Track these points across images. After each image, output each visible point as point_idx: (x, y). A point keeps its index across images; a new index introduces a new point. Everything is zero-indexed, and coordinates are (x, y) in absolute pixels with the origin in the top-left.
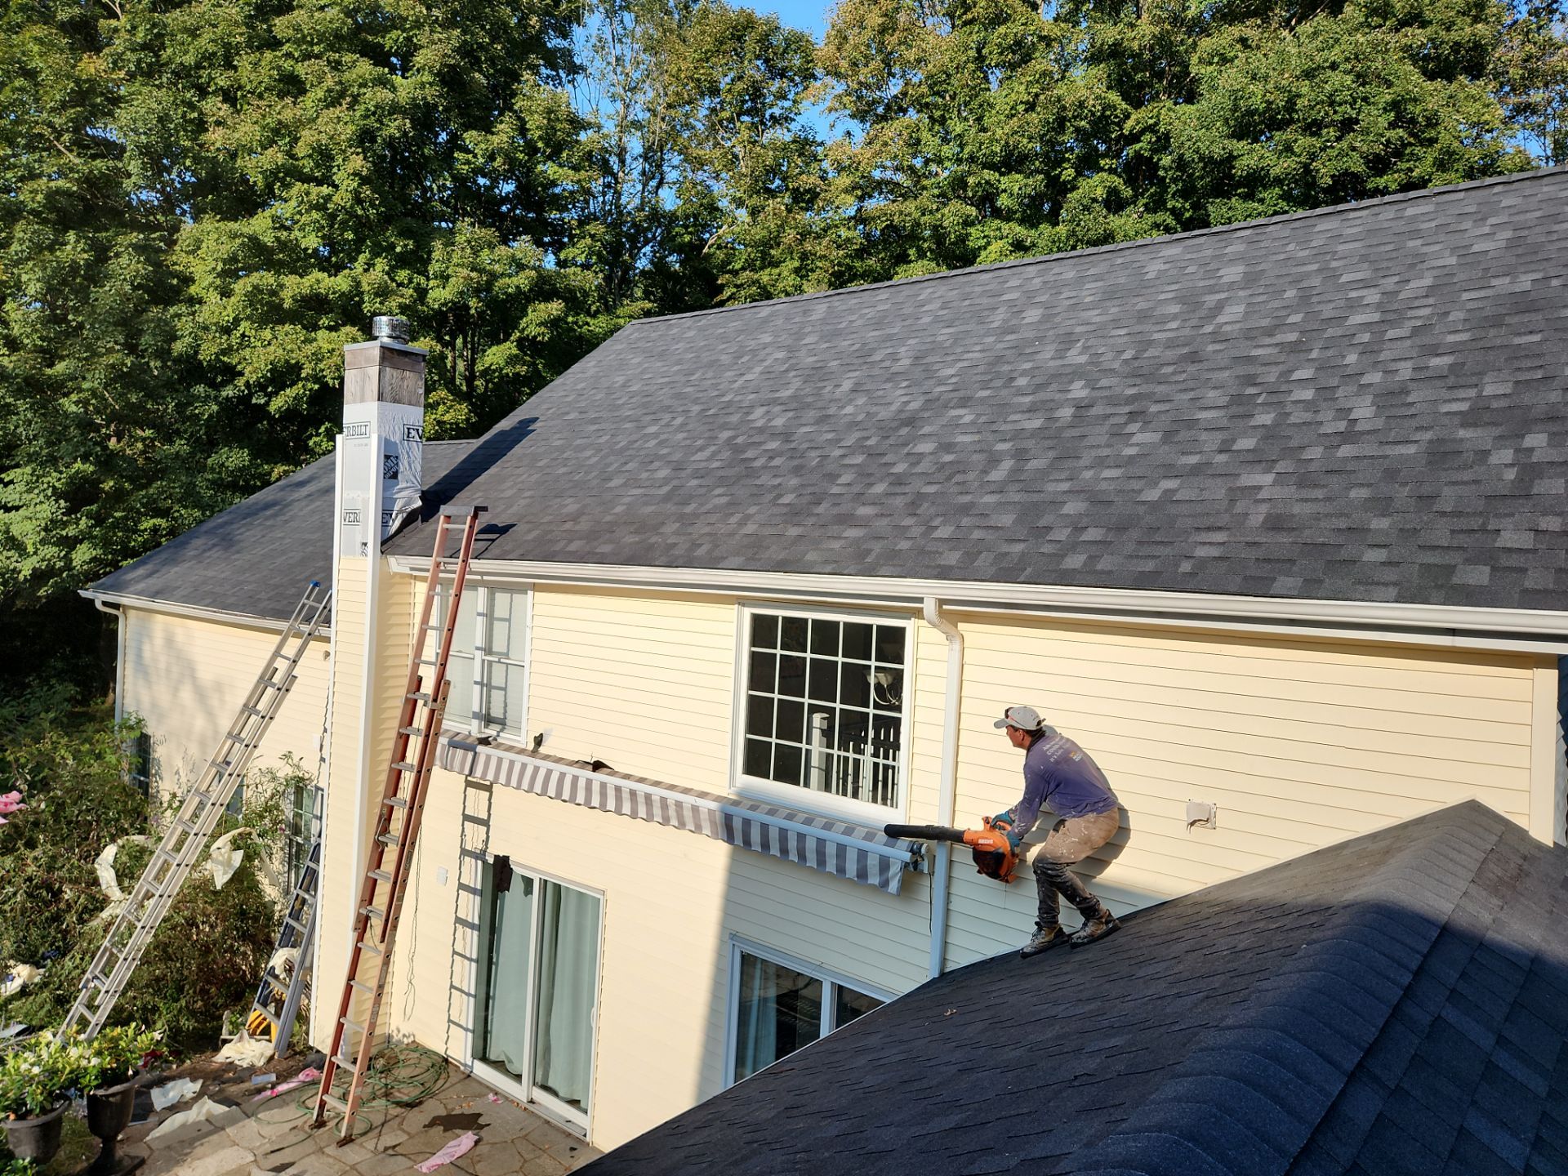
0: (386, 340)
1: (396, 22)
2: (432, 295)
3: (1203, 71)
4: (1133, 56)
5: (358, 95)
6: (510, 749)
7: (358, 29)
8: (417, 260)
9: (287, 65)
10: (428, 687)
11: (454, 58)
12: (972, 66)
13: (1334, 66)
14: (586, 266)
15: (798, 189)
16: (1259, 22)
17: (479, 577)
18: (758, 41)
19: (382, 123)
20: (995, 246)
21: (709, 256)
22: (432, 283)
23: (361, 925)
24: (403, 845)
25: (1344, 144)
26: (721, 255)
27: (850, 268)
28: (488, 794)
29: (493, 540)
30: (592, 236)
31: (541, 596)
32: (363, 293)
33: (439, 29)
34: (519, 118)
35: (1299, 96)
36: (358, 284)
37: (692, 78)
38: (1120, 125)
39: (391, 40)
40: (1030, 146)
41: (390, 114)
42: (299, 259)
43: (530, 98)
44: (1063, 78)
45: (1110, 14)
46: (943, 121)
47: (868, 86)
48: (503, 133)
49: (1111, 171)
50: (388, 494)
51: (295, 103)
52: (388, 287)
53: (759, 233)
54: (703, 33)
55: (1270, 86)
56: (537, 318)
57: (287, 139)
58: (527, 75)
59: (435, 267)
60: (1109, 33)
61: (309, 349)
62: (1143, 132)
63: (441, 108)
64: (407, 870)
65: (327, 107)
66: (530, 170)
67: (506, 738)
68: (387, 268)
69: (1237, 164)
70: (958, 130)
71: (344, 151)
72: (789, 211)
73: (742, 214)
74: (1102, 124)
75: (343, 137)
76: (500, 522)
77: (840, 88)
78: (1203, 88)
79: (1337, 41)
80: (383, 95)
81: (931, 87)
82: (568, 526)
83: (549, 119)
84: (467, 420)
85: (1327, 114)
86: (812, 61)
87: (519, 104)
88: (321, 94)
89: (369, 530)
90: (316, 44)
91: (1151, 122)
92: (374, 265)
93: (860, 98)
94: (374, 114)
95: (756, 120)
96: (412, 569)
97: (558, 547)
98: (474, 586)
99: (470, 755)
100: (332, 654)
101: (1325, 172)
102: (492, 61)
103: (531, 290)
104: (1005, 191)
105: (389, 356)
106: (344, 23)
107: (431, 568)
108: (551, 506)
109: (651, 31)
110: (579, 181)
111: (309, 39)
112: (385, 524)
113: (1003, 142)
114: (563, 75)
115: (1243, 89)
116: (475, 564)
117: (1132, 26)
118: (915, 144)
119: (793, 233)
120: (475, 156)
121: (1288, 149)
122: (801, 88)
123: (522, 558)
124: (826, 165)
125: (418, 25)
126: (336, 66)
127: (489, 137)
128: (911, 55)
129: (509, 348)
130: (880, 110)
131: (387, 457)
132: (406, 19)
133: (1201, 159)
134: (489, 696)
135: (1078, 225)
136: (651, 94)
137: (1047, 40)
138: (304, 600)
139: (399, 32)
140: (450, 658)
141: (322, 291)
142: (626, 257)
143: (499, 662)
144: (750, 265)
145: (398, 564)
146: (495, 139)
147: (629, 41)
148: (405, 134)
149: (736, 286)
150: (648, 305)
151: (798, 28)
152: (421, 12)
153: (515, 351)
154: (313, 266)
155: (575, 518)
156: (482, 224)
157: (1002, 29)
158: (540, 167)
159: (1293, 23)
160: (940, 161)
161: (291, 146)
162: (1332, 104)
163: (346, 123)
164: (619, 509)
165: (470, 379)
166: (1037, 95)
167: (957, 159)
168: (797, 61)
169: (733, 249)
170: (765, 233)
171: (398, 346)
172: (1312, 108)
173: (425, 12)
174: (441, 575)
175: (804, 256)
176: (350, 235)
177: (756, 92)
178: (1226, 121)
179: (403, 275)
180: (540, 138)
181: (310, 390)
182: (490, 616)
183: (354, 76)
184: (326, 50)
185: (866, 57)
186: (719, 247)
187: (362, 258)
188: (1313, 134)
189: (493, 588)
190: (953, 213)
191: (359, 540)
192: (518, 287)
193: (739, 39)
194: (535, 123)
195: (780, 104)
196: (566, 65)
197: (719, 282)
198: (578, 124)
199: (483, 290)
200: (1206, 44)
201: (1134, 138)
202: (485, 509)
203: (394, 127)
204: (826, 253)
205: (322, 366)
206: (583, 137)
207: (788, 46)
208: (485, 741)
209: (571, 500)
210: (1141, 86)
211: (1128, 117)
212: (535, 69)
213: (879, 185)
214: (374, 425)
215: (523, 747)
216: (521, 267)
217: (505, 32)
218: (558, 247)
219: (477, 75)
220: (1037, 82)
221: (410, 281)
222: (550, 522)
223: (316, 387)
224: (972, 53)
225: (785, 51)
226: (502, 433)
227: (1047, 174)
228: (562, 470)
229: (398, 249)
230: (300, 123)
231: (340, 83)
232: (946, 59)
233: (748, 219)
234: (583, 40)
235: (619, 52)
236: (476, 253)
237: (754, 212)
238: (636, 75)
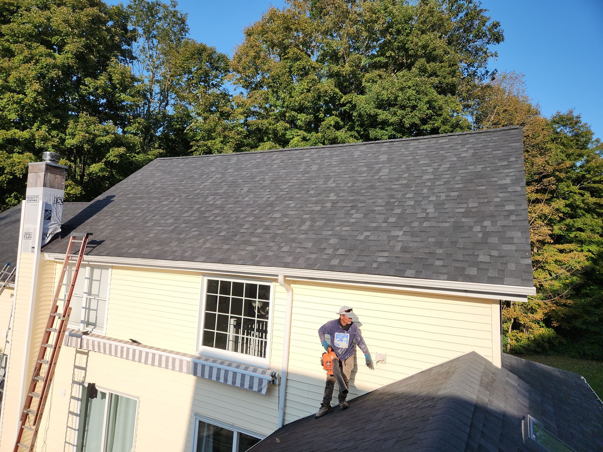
0: (48, 162)
1: (57, 32)
2: (67, 141)
3: (367, 84)
4: (343, 77)
5: (39, 60)
6: (98, 336)
7: (40, 33)
8: (61, 127)
9: (7, 44)
10: (61, 311)
11: (82, 49)
12: (288, 74)
13: (409, 87)
14: (135, 134)
15: (222, 112)
16: (385, 70)
17: (87, 263)
18: (208, 56)
19: (48, 71)
20: (296, 139)
21: (186, 133)
22: (67, 137)
23: (24, 418)
24: (46, 381)
25: (413, 114)
26: (191, 133)
27: (242, 142)
28: (86, 356)
29: (95, 247)
30: (139, 123)
31: (115, 271)
32: (35, 139)
33: (76, 37)
34: (109, 75)
35: (398, 96)
36: (34, 135)
37: (181, 66)
38: (339, 100)
39: (55, 39)
40: (308, 104)
41: (52, 68)
42: (6, 123)
43: (115, 67)
44: (320, 82)
45: (335, 62)
46: (277, 92)
47: (249, 77)
48: (102, 80)
49: (336, 116)
50: (46, 226)
51: (9, 60)
52: (47, 137)
53: (207, 127)
54: (186, 50)
55: (389, 92)
56: (113, 154)
57: (5, 74)
58: (113, 59)
59: (69, 131)
60: (335, 68)
61: (9, 161)
62: (347, 103)
63: (75, 68)
64: (48, 392)
65: (24, 63)
66: (113, 96)
67: (96, 332)
68: (47, 130)
69: (379, 117)
70: (283, 96)
71: (31, 81)
72: (219, 119)
73: (200, 119)
74: (333, 99)
75: (31, 76)
76: (98, 239)
77: (239, 76)
78: (367, 90)
79: (410, 79)
80: (50, 61)
81: (273, 80)
82: (129, 242)
83: (122, 76)
84: (81, 193)
85: (407, 103)
86: (228, 65)
87: (109, 69)
88: (21, 58)
89: (36, 241)
90: (20, 38)
91: (350, 100)
92: (41, 128)
93: (246, 80)
94: (45, 67)
95: (206, 84)
96: (55, 259)
97: (124, 251)
98: (85, 266)
99: (79, 339)
100: (15, 295)
101: (407, 122)
102: (98, 51)
103: (111, 143)
104: (299, 119)
105: (49, 168)
106: (33, 30)
107: (65, 259)
108: (121, 233)
109: (165, 47)
110: (134, 101)
111: (17, 35)
112: (43, 239)
113: (299, 102)
114: (128, 60)
115: (380, 92)
116: (85, 257)
117: (343, 67)
118: (267, 99)
119: (220, 128)
120: (89, 88)
121: (395, 114)
122: (223, 75)
123: (108, 255)
124: (233, 103)
125: (67, 35)
126: (29, 47)
127: (96, 81)
128: (266, 68)
129: (101, 165)
130: (253, 86)
131: (46, 211)
132: (62, 32)
133: (367, 114)
134: (89, 313)
135: (325, 133)
136: (164, 71)
137: (314, 68)
138: (2, 271)
139: (59, 37)
140: (72, 297)
141: (17, 137)
142: (152, 132)
143: (94, 299)
144: (203, 138)
145: (48, 256)
146: (99, 82)
147: (155, 50)
148: (59, 76)
149: (198, 146)
150: (161, 151)
151: (223, 53)
152: (69, 30)
153: (103, 166)
154: (13, 126)
155: (132, 238)
156: (91, 115)
157: (298, 63)
158: (117, 95)
159: (395, 71)
160: (276, 106)
161: (6, 77)
162: (409, 100)
163: (32, 70)
164: (151, 235)
165: (82, 176)
166: (311, 87)
167: (282, 107)
168: (223, 65)
169: (196, 131)
170: (209, 127)
171: (54, 164)
172: (403, 101)
173: (71, 30)
174: (70, 261)
175: (225, 137)
176: (31, 115)
177: (207, 75)
178: (375, 102)
179: (54, 133)
180: (118, 83)
181: (9, 178)
182: (91, 279)
183: (37, 52)
184: (25, 41)
185: (249, 66)
186: (191, 131)
187: (36, 125)
188: (403, 109)
189: (93, 267)
190: (281, 126)
191: (31, 246)
192: (106, 141)
193: (200, 54)
194: (116, 78)
195: (216, 80)
196: (129, 56)
197: (191, 144)
198: (134, 79)
199: (91, 141)
200: (367, 75)
201: (344, 105)
202: (91, 234)
203: (54, 74)
204: (234, 136)
205: (15, 169)
206: (135, 84)
207: (219, 59)
208: (86, 333)
209: (130, 231)
210: (346, 87)
211: (342, 97)
212: (116, 56)
213: (254, 113)
214: (41, 197)
215: (104, 335)
216: (108, 133)
217: (104, 41)
218: (123, 126)
219: (92, 56)
220: (311, 82)
221: (58, 135)
222: (120, 240)
223: (11, 177)
224: (288, 70)
225: (218, 61)
226: (99, 201)
227: (314, 115)
228: (126, 218)
229: (53, 122)
230: (11, 68)
231: (31, 54)
232: (278, 70)
233: (203, 121)
234: (136, 47)
235: (151, 53)
236: (88, 126)
237: (205, 119)
238: (158, 62)
